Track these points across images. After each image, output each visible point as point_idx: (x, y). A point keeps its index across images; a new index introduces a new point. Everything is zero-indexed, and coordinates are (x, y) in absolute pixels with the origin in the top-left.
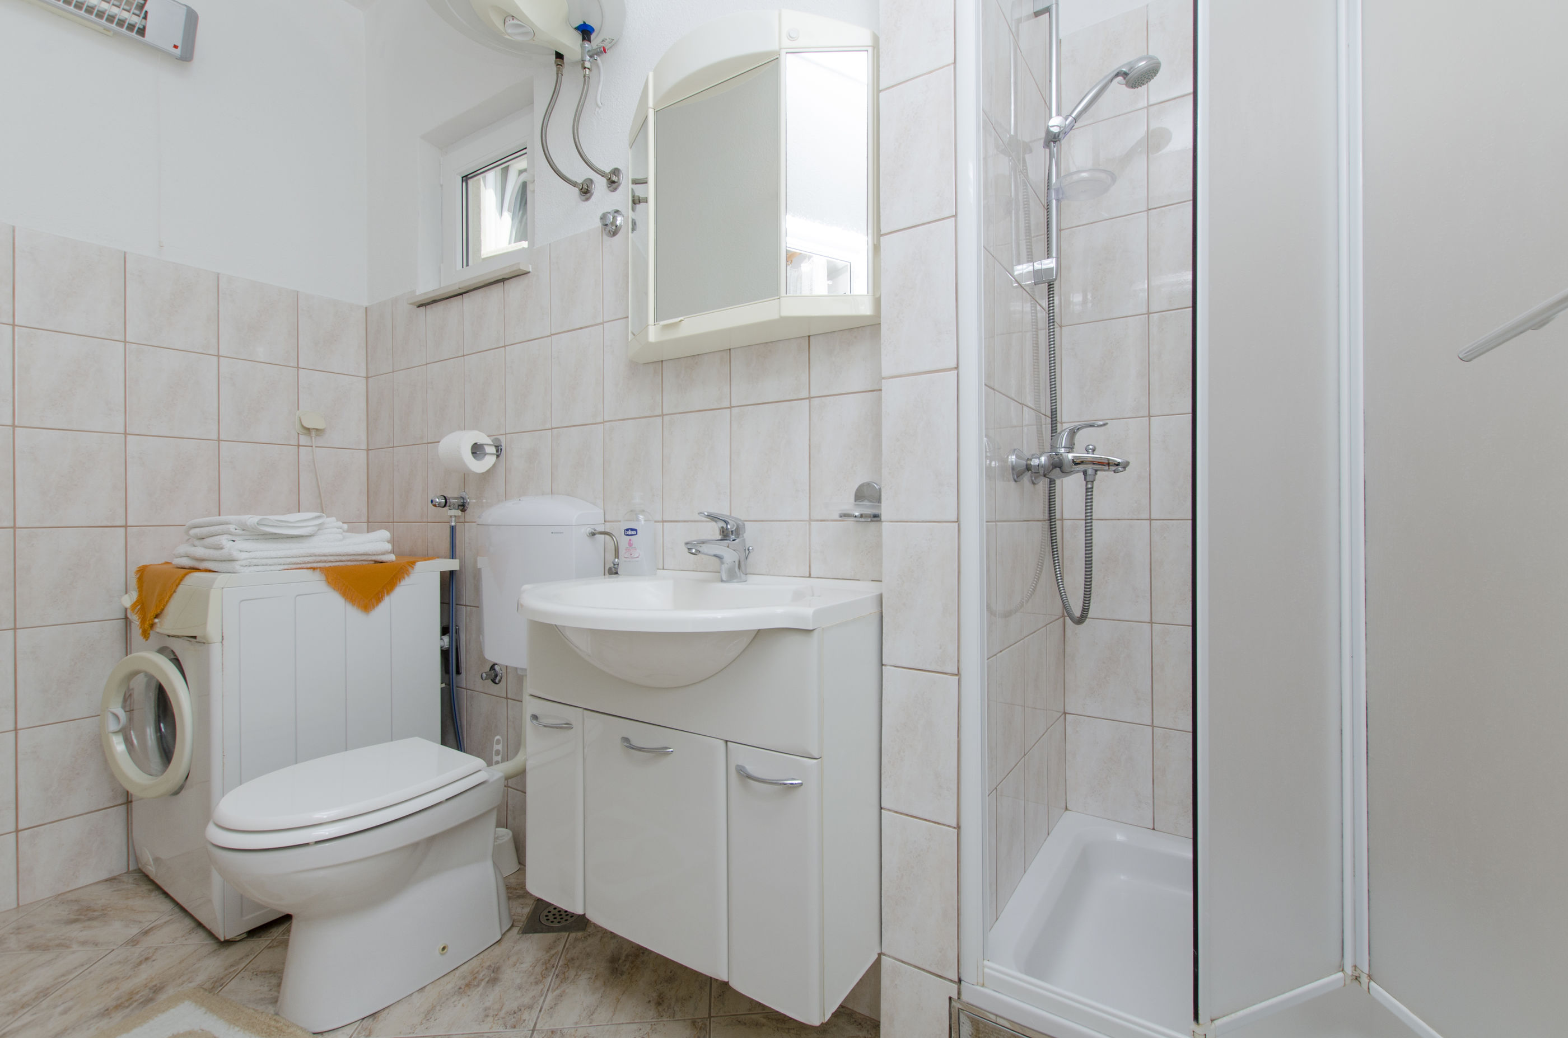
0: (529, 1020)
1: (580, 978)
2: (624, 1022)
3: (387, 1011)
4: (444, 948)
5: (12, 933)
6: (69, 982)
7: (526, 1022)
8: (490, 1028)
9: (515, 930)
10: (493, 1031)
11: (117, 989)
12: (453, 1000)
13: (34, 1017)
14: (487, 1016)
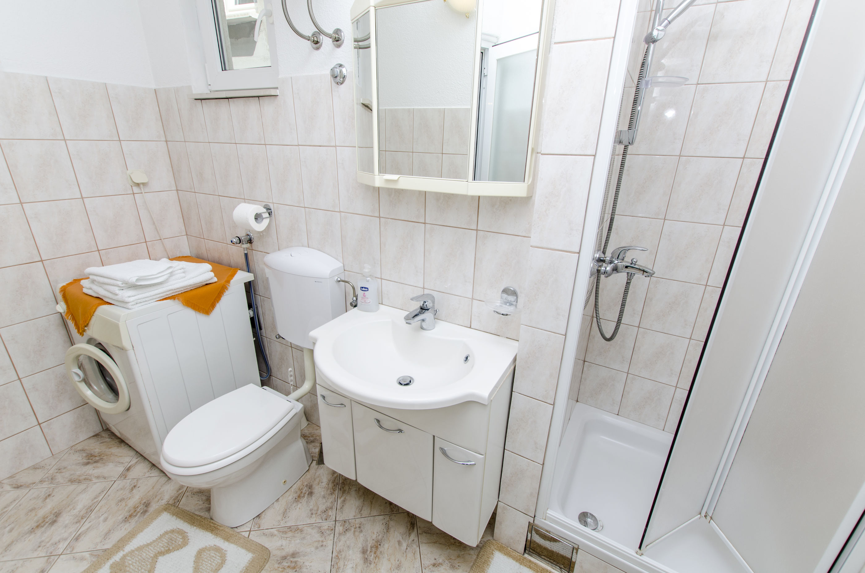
0: (332, 515)
1: (351, 490)
2: (377, 515)
3: (264, 513)
4: (285, 482)
5: (57, 473)
6: (100, 502)
7: (331, 516)
8: (315, 521)
9: (314, 462)
10: (317, 522)
11: (126, 505)
12: (294, 505)
13: (90, 524)
14: (312, 514)
